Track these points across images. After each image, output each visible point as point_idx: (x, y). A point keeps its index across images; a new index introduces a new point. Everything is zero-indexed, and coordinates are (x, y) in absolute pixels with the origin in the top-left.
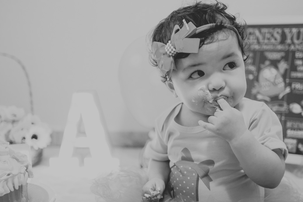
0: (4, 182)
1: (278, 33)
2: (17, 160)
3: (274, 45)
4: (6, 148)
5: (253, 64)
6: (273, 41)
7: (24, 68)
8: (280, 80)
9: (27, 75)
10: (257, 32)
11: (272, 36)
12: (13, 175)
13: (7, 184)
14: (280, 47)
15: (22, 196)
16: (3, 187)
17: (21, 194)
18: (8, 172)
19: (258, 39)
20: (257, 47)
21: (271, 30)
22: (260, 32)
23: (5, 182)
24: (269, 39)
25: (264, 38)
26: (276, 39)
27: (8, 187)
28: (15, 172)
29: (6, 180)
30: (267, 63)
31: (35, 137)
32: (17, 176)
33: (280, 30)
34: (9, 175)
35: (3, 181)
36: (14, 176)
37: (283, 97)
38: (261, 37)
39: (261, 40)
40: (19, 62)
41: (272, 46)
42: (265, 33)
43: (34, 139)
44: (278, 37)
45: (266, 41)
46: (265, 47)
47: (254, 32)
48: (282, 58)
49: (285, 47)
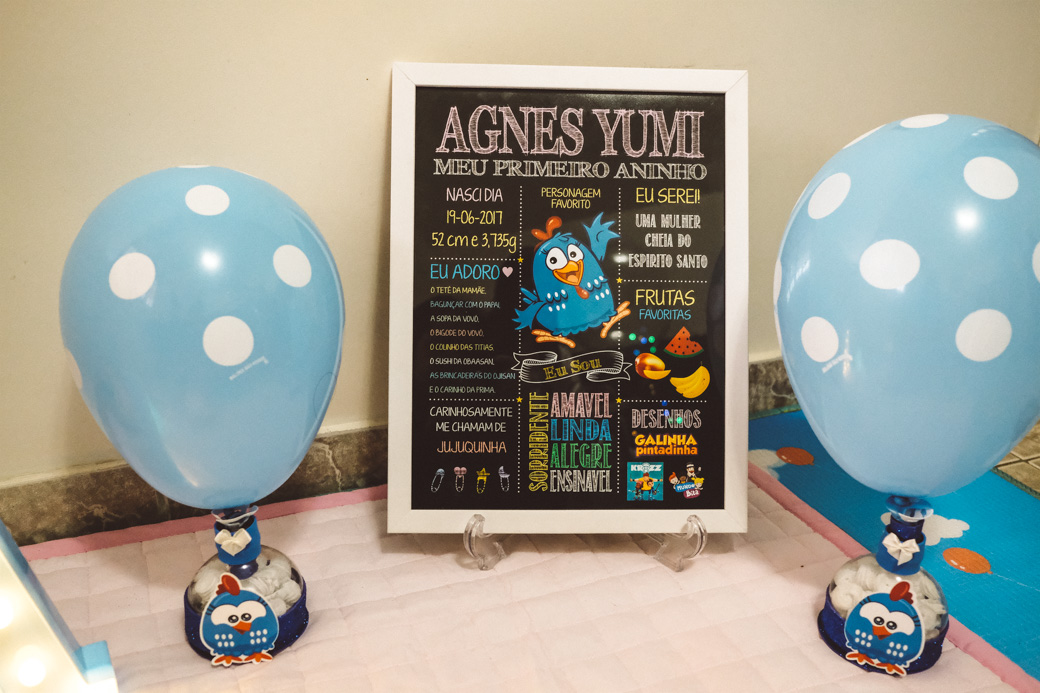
1: (573, 119)
5: (508, 227)
14: (584, 170)
20: (514, 169)
22: (520, 117)
26: (570, 144)
38: (522, 137)
39: (525, 150)
44: (578, 137)
47: (500, 116)
49: (601, 170)
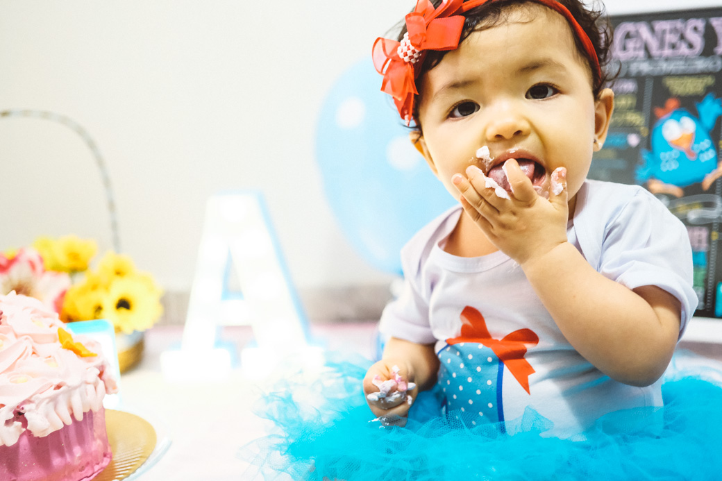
0: (48, 403)
1: (695, 29)
2: (77, 352)
3: (686, 59)
4: (51, 326)
5: (638, 108)
6: (684, 49)
7: (91, 145)
8: (706, 143)
9: (100, 162)
10: (644, 30)
11: (682, 37)
12: (69, 387)
13: (55, 407)
14: (701, 65)
15: (93, 436)
16: (47, 416)
17: (89, 431)
18: (56, 382)
19: (647, 48)
20: (645, 67)
21: (679, 24)
22: (652, 30)
23: (51, 404)
24: (673, 46)
25: (662, 45)
26: (691, 46)
27: (58, 415)
28: (72, 381)
29: (54, 400)
30: (672, 104)
31: (124, 304)
32: (78, 390)
33: (700, 24)
34: (58, 387)
35: (47, 401)
36: (72, 389)
37: (714, 184)
38: (654, 44)
39: (655, 51)
40: (80, 131)
41: (682, 63)
42: (664, 32)
43: (123, 310)
44: (698, 40)
45: (667, 52)
46: (665, 67)
47: (637, 32)
48: (708, 89)
49: (715, 63)
